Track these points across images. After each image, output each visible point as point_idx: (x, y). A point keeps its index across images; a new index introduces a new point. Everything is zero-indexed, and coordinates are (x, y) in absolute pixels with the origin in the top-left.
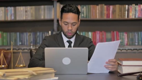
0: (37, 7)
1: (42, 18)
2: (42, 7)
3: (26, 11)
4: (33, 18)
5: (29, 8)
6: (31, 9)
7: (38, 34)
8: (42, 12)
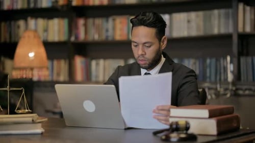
0: (208, 12)
1: (216, 31)
2: (216, 12)
3: (189, 21)
4: (201, 33)
5: (193, 15)
6: (197, 16)
7: (208, 61)
8: (215, 22)
